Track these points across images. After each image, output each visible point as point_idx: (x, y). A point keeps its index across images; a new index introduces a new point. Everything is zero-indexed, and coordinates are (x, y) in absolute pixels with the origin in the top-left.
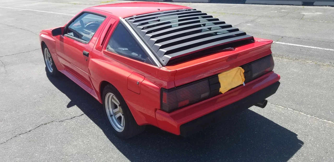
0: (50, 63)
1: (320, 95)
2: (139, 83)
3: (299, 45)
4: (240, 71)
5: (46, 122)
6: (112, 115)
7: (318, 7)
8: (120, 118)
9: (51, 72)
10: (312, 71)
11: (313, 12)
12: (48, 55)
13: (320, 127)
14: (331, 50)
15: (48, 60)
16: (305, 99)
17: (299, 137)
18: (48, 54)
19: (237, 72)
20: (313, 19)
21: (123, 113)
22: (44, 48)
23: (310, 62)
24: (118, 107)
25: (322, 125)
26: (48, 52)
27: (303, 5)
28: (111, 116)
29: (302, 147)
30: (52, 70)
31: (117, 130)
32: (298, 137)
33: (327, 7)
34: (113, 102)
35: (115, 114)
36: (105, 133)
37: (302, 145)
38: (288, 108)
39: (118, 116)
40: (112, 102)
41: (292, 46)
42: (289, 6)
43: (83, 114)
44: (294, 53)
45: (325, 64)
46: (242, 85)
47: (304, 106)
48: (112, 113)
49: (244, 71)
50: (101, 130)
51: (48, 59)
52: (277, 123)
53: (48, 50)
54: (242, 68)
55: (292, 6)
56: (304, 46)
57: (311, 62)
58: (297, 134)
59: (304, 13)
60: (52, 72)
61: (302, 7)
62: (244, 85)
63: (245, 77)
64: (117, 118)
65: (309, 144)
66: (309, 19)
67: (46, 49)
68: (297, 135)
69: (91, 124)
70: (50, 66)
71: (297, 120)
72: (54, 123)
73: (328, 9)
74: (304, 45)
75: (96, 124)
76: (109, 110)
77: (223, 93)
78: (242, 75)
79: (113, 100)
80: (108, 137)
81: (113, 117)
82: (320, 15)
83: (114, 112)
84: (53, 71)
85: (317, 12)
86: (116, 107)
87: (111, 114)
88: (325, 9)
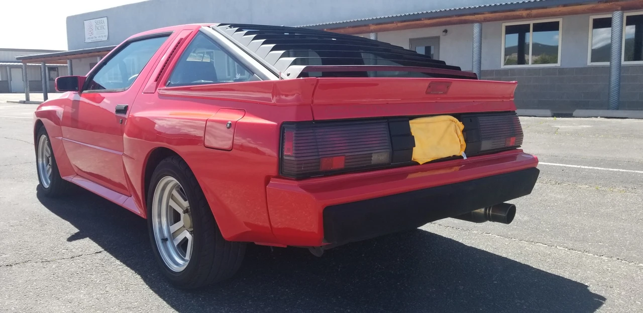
0: (48, 171)
1: (619, 229)
2: (230, 124)
3: (558, 165)
4: (455, 126)
5: (11, 261)
6: (166, 240)
7: (582, 119)
8: (184, 244)
9: (46, 186)
10: (592, 198)
11: (573, 125)
12: (45, 153)
13: (634, 275)
14: (621, 170)
15: (44, 162)
16: (591, 235)
17: (593, 289)
18: (47, 151)
19: (448, 127)
20: (576, 134)
21: (192, 229)
22: (38, 137)
23: (584, 186)
24: (182, 215)
25: (637, 271)
26: (46, 145)
27: (553, 116)
28: (164, 240)
29: (604, 305)
30: (49, 182)
31: (175, 268)
32: (590, 289)
33: (599, 119)
34: (171, 207)
35: (173, 236)
36: (145, 281)
37: (603, 302)
38: (557, 247)
39: (180, 238)
40: (169, 207)
41: (546, 165)
42: (528, 117)
43: (100, 252)
44: (551, 174)
45: (616, 190)
46: (461, 157)
47: (590, 244)
48: (166, 234)
49: (462, 127)
50: (137, 276)
51: (44, 159)
52: (539, 268)
53: (46, 142)
54: (460, 121)
55: (533, 117)
56: (567, 166)
57: (587, 186)
58: (586, 284)
59: (559, 127)
60: (48, 187)
61: (552, 118)
62: (465, 158)
63: (466, 141)
64: (178, 245)
65: (618, 301)
66: (569, 133)
67: (44, 137)
68: (587, 286)
69: (117, 267)
70: (48, 176)
71: (581, 263)
72: (29, 264)
73: (601, 121)
74: (567, 164)
75: (128, 265)
76: (160, 224)
77: (421, 164)
78: (460, 133)
79: (172, 203)
80: (151, 287)
81: (169, 243)
82: (588, 128)
83: (172, 232)
84: (52, 185)
85: (581, 125)
86: (176, 217)
87: (164, 237)
88: (595, 121)
